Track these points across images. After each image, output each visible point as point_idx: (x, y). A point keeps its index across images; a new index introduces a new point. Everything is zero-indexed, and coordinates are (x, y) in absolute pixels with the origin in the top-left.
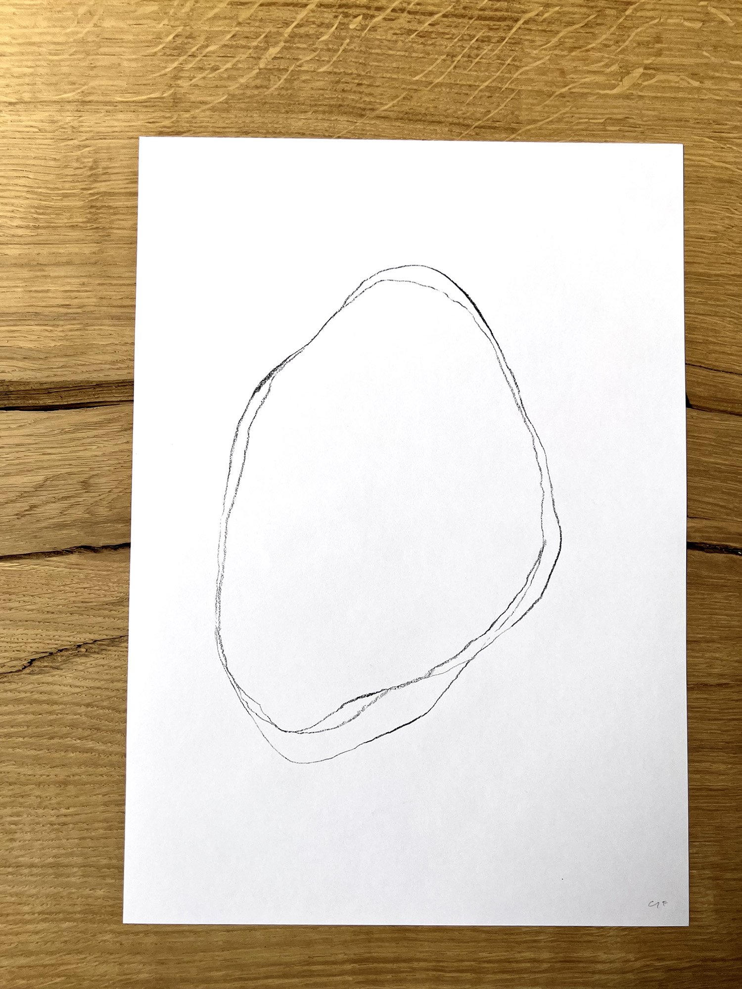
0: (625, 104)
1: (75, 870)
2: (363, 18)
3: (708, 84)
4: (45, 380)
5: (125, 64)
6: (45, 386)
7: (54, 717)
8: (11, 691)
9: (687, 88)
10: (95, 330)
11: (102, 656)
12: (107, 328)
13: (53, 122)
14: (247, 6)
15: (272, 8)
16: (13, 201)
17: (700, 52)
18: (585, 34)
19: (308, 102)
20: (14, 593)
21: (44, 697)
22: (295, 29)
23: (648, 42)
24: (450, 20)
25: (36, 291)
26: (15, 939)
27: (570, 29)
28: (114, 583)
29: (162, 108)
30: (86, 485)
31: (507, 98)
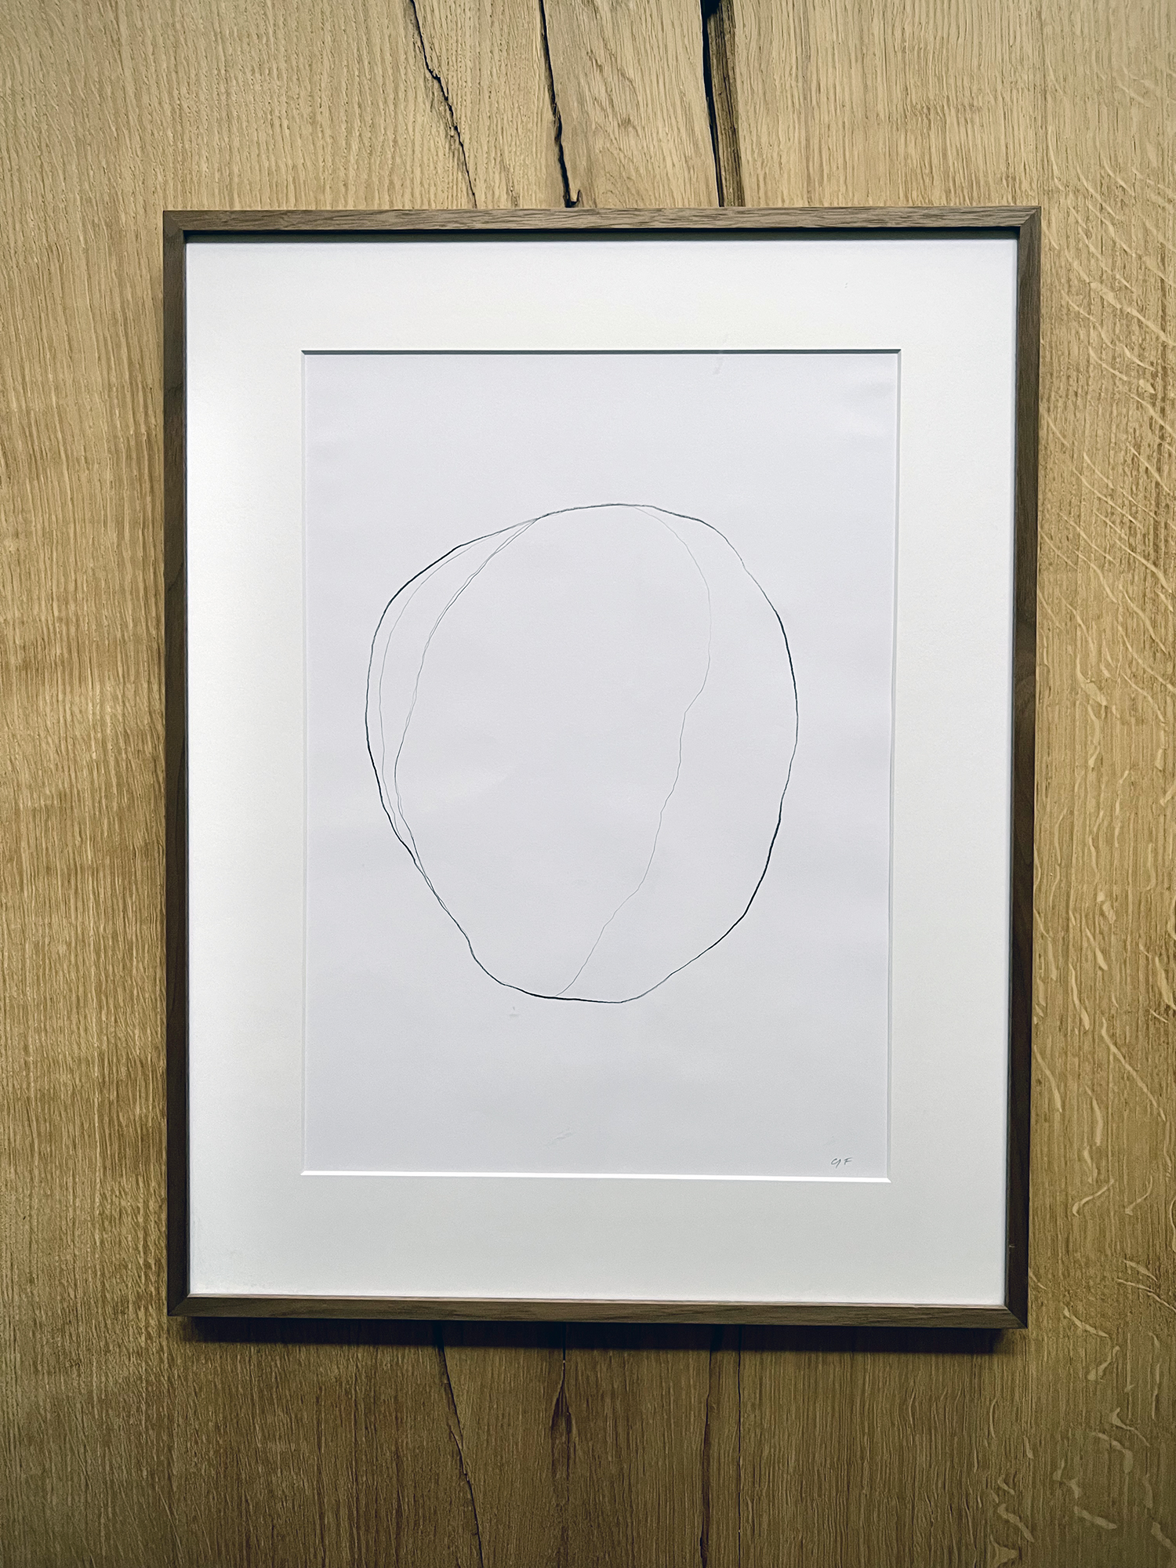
0: (1065, 687)
1: (226, 139)
2: (1151, 394)
3: (1092, 777)
4: (737, 70)
5: (1090, 134)
6: (731, 73)
7: (381, 106)
8: (406, 59)
9: (1086, 753)
10: (794, 122)
11: (447, 155)
12: (796, 135)
13: (1022, 60)
14: (1160, 264)
15: (1160, 293)
16: (932, 22)
17: (1128, 767)
18: (1142, 641)
19: (1054, 339)
20: (508, 54)
21: (401, 95)
22: (1136, 320)
23: (1136, 710)
24: (1153, 491)
25: (834, 54)
26: (153, 82)
27: (1148, 623)
28: (524, 160)
29: (1041, 178)
30: (626, 123)
31: (1068, 557)
